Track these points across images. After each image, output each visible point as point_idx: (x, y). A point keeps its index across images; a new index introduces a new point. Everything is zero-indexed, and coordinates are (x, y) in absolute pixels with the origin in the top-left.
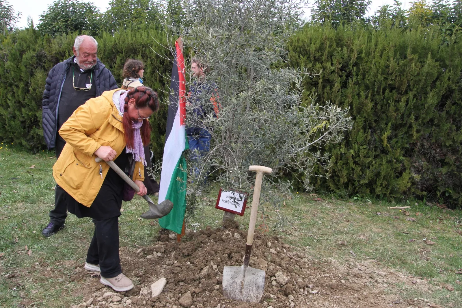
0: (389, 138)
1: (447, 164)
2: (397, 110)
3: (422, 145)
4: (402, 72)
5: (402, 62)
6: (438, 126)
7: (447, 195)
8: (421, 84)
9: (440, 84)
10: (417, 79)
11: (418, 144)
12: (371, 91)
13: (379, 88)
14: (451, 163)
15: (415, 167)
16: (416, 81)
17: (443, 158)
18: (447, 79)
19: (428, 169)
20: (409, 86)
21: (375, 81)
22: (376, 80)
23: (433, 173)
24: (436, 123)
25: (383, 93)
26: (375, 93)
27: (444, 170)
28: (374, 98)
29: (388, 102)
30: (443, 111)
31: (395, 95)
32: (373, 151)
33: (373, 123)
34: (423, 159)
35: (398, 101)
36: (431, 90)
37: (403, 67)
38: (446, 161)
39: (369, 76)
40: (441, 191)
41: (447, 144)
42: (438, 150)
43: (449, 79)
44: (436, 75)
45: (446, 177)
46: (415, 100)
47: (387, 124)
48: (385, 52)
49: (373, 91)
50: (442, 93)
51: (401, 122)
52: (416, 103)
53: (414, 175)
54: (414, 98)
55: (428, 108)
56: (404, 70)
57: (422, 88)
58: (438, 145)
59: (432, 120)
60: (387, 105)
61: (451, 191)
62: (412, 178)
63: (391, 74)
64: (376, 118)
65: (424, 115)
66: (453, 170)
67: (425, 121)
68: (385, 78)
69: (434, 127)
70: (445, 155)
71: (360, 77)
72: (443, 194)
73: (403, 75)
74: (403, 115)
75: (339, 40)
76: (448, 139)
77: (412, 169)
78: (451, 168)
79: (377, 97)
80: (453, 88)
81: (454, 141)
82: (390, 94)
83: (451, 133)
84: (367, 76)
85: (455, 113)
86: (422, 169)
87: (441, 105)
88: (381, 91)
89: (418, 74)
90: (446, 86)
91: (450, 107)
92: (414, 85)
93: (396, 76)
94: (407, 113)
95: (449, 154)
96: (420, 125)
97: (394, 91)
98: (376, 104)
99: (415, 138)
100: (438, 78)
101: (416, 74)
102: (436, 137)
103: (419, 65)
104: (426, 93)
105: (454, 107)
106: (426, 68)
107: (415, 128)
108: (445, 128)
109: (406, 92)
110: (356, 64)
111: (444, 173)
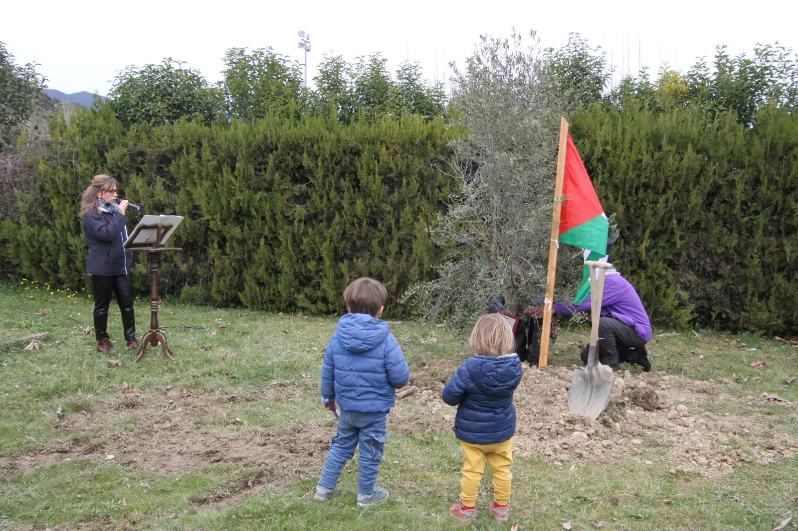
0: (648, 250)
1: (720, 276)
2: (655, 213)
3: (689, 255)
4: (658, 167)
5: (656, 155)
6: (706, 230)
7: (724, 316)
8: (682, 181)
9: (705, 179)
10: (677, 174)
11: (683, 253)
12: (621, 192)
13: (631, 187)
14: (726, 275)
15: (682, 283)
16: (675, 178)
17: (715, 269)
18: (712, 173)
19: (698, 285)
20: (667, 183)
21: (625, 179)
22: (627, 178)
23: (704, 290)
24: (703, 226)
25: (637, 194)
26: (626, 194)
27: (718, 285)
28: (625, 200)
29: (642, 205)
30: (710, 211)
31: (652, 196)
32: (629, 265)
33: (626, 231)
34: (691, 272)
35: (655, 202)
36: (694, 188)
37: (659, 161)
38: (719, 272)
39: (617, 174)
40: (717, 312)
41: (719, 251)
42: (708, 260)
43: (715, 173)
44: (698, 169)
45: (720, 294)
46: (676, 200)
47: (644, 232)
48: (635, 143)
49: (624, 191)
50: (707, 190)
51: (661, 228)
52: (677, 203)
53: (681, 292)
54: (674, 197)
55: (692, 209)
56: (660, 165)
57: (683, 185)
58: (708, 254)
59: (698, 224)
60: (643, 209)
61: (728, 311)
62: (679, 297)
63: (645, 169)
64: (629, 225)
65: (688, 218)
66: (728, 284)
67: (690, 225)
68: (637, 175)
69: (701, 232)
70: (717, 266)
71: (606, 175)
72: (720, 315)
73: (659, 170)
74: (662, 219)
75: (576, 128)
76: (719, 245)
77: (678, 285)
78: (726, 282)
79: (630, 198)
80: (721, 183)
81: (726, 248)
82: (645, 194)
83: (722, 237)
84: (615, 173)
85: (725, 213)
86: (691, 285)
87: (708, 204)
88: (634, 191)
89: (678, 169)
90: (711, 181)
91: (718, 206)
92: (673, 182)
93: (651, 173)
94: (667, 216)
95: (723, 264)
96: (683, 230)
97: (649, 191)
98: (628, 208)
99: (678, 247)
100: (701, 171)
101: (674, 169)
102: (705, 243)
103: (678, 157)
104: (688, 191)
105: (723, 206)
106: (685, 163)
107: (678, 234)
108: (714, 232)
109: (664, 191)
110: (600, 160)
111: (718, 288)
